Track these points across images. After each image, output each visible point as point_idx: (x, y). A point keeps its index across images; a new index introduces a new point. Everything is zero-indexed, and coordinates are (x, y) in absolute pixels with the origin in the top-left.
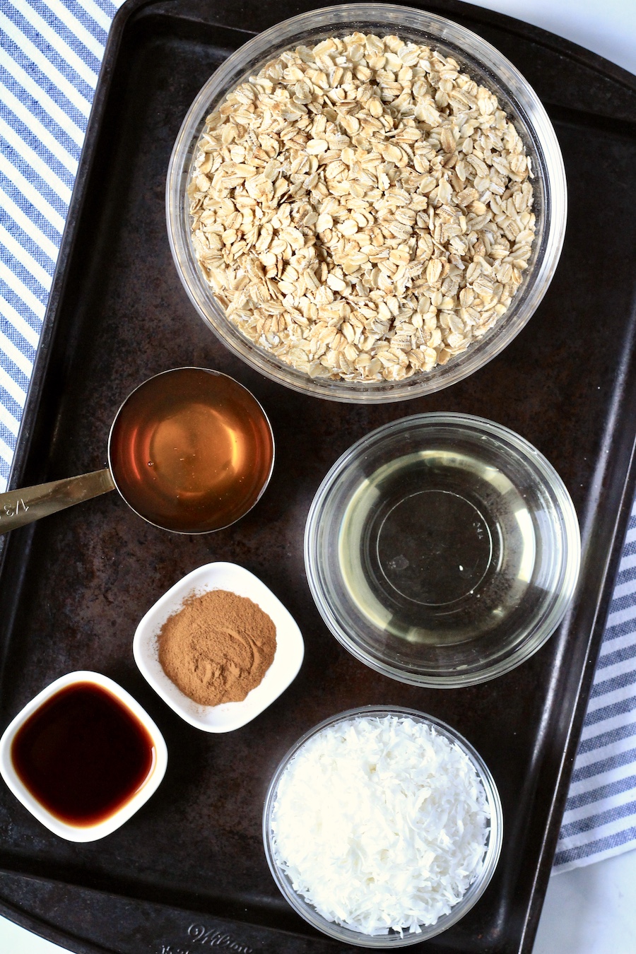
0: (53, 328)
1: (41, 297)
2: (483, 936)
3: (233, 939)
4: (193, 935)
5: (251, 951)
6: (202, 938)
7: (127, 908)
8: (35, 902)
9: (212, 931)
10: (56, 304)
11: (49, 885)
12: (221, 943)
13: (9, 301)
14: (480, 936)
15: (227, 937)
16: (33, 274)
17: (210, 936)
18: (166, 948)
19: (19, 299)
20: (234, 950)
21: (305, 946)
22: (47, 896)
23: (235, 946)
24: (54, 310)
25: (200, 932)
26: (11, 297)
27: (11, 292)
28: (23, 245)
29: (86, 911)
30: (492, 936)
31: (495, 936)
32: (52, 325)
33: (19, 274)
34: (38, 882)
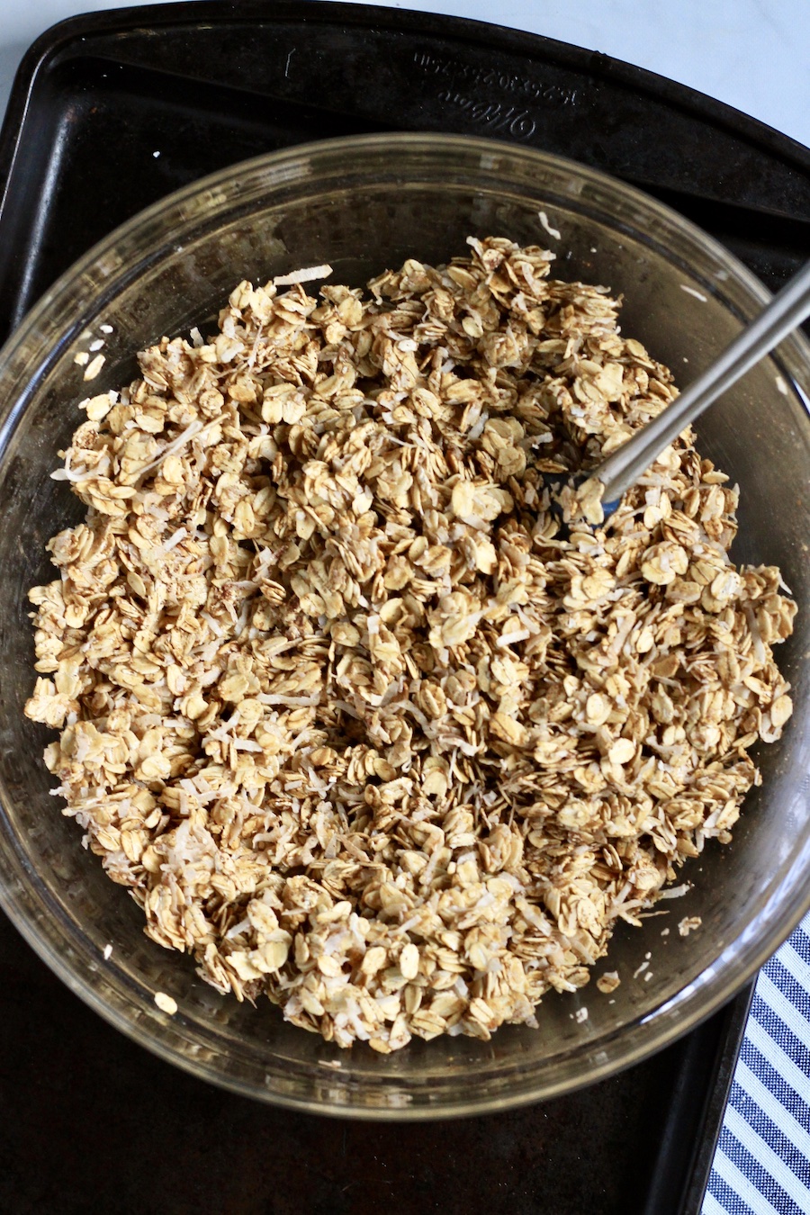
0: (722, 1055)
1: (744, 1099)
2: (90, 110)
3: (468, 113)
4: (528, 120)
5: (441, 95)
6: (514, 116)
7: (628, 164)
8: (769, 175)
9: (499, 127)
10: (717, 1091)
11: (746, 201)
12: (485, 108)
13: (795, 1095)
14: (94, 111)
15: (478, 116)
16: (756, 1135)
17: (503, 118)
18: (570, 102)
19: (778, 1096)
20: (466, 97)
21: (358, 101)
22: (751, 184)
23: (465, 103)
24: (719, 1082)
25: (518, 124)
26: (791, 1100)
27: (791, 1108)
28: (770, 1179)
29: (690, 160)
30: (76, 110)
31: (72, 111)
32: (723, 1059)
33: (778, 1134)
34: (764, 206)
